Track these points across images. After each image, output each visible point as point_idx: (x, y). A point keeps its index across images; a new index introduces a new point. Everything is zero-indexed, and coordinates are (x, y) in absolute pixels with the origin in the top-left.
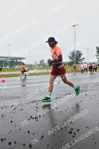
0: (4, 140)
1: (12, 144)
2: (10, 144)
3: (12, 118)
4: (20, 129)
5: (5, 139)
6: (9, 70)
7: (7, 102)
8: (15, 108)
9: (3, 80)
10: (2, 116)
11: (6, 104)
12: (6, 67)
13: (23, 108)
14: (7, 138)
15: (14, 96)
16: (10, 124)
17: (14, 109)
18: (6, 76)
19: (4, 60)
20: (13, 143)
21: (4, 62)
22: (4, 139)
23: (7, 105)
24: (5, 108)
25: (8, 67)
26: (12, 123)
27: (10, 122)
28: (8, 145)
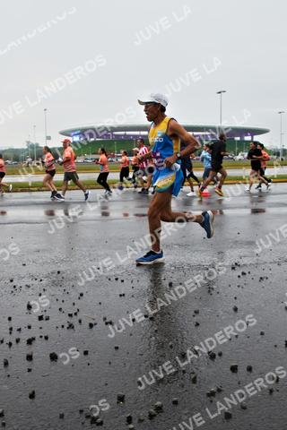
0: (217, 356)
1: (240, 370)
2: (234, 369)
3: (238, 301)
4: (262, 334)
5: (220, 354)
8: (244, 274)
10: (209, 291)
13: (266, 273)
14: (226, 353)
15: (237, 239)
16: (232, 316)
17: (240, 274)
20: (242, 370)
22: (217, 354)
26: (238, 314)
27: (231, 309)
28: (230, 372)
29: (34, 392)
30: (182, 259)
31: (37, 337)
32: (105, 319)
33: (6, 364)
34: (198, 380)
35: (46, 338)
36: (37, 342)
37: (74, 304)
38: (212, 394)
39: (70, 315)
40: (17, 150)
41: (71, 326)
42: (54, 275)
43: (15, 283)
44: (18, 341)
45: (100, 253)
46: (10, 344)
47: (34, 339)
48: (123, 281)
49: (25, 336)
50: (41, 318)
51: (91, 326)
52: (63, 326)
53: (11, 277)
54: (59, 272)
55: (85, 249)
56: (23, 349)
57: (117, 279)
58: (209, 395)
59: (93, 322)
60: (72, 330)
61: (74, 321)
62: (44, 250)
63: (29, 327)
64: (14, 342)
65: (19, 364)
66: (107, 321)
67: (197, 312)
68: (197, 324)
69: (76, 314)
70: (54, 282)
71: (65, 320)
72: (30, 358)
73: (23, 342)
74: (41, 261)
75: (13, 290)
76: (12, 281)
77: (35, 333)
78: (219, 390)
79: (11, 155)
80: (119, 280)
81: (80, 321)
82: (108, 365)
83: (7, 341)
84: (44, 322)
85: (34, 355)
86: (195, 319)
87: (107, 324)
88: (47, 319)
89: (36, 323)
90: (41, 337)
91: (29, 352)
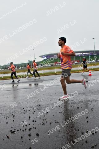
0: (95, 134)
6: (95, 64)
7: (95, 95)
9: (90, 74)
10: (92, 110)
11: (94, 98)
12: (92, 61)
14: (98, 132)
18: (92, 70)
19: (90, 54)
21: (90, 56)
23: (96, 99)
24: (94, 102)
25: (94, 61)
29: (31, 147)
30: (82, 98)
31: (32, 128)
32: (55, 121)
33: (22, 137)
34: (88, 142)
35: (35, 128)
36: (32, 130)
37: (45, 116)
38: (93, 147)
39: (43, 120)
40: (25, 63)
41: (44, 124)
42: (38, 106)
43: (25, 109)
44: (26, 129)
45: (53, 98)
46: (23, 131)
47: (31, 129)
48: (61, 107)
49: (28, 128)
50: (33, 121)
51: (50, 123)
52: (41, 124)
53: (24, 107)
54: (39, 105)
55: (48, 97)
56: (27, 132)
57: (59, 107)
58: (92, 147)
59: (51, 122)
60: (44, 125)
61: (45, 122)
62: (35, 98)
63: (30, 125)
64: (24, 130)
65: (26, 138)
66: (56, 121)
67: (87, 117)
68: (88, 122)
69: (45, 119)
70: (38, 108)
71: (42, 122)
72: (30, 135)
73: (28, 130)
74: (33, 101)
75: (24, 112)
76: (24, 109)
77: (31, 126)
78: (95, 146)
79: (24, 65)
80: (60, 107)
81: (47, 122)
82: (56, 137)
83: (22, 130)
84: (34, 123)
85: (31, 134)
86: (87, 120)
87: (56, 122)
88: (36, 121)
89: (32, 123)
90: (33, 128)
91: (29, 133)
